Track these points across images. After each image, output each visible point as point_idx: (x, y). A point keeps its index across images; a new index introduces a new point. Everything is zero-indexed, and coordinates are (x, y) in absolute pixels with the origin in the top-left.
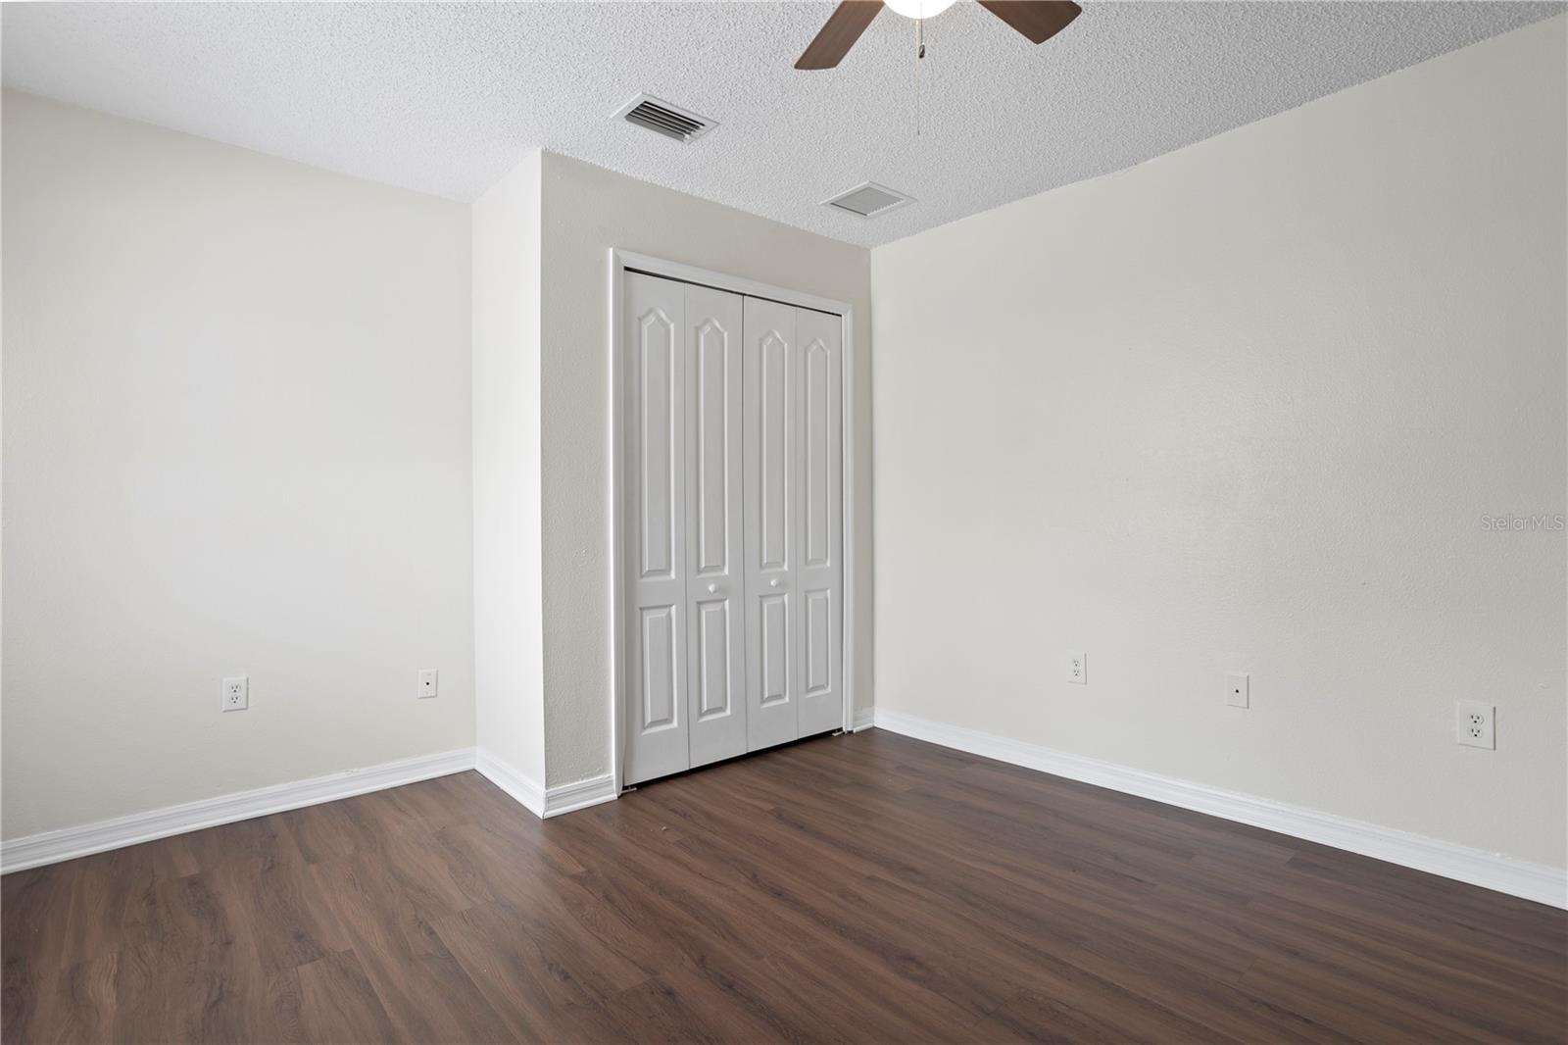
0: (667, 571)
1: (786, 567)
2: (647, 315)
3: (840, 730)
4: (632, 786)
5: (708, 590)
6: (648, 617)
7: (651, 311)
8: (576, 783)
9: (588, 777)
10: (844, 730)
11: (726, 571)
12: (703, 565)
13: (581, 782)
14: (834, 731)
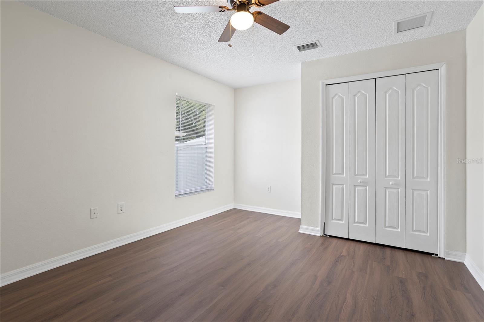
0: (342, 173)
1: (400, 178)
2: (334, 96)
3: (437, 255)
4: (328, 235)
5: (358, 182)
6: (335, 187)
7: (336, 94)
8: (309, 227)
9: (313, 227)
10: (439, 255)
11: (367, 176)
12: (357, 173)
13: (310, 227)
14: (433, 254)
